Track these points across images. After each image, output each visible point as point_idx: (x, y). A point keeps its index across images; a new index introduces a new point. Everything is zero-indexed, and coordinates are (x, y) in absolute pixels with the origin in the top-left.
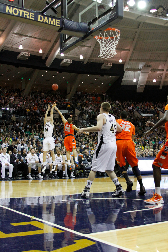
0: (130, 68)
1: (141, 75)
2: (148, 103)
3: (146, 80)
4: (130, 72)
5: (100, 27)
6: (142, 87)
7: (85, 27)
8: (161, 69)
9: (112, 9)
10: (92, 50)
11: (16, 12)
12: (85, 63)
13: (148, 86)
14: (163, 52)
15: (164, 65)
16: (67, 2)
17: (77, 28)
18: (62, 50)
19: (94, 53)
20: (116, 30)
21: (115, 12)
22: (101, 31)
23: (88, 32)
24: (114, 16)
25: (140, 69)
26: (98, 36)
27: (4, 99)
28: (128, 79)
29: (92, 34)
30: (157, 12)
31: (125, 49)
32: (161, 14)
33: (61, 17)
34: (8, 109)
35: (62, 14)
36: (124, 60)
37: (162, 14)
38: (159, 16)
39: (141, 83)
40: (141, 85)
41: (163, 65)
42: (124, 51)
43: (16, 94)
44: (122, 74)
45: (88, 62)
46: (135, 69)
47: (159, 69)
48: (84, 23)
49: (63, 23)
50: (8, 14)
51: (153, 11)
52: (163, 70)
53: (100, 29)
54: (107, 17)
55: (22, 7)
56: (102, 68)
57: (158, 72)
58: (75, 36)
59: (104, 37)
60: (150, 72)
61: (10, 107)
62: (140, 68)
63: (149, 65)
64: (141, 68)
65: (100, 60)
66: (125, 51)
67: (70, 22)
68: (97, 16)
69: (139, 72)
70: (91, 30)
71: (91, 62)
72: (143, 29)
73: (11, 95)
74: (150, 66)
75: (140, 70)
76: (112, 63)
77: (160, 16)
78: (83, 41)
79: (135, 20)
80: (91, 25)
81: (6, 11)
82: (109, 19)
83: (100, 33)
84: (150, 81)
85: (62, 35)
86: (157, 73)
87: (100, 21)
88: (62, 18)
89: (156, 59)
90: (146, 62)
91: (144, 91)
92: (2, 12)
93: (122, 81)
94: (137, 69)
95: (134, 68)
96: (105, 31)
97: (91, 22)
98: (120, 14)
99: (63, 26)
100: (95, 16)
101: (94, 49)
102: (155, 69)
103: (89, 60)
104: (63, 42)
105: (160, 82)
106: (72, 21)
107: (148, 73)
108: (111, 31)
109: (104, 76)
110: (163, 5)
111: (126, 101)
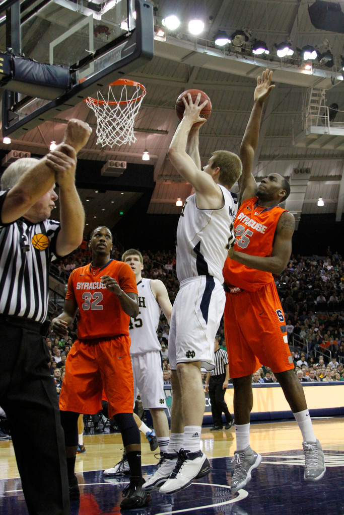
4: (169, 182)
5: (100, 77)
7: (63, 77)
9: (128, 37)
16: (20, 16)
17: (45, 79)
18: (7, 128)
20: (136, 84)
21: (135, 44)
22: (101, 86)
23: (70, 87)
24: (132, 53)
26: (94, 97)
28: (163, 200)
29: (79, 94)
30: (232, 44)
31: (157, 130)
32: (240, 50)
33: (7, 50)
35: (9, 44)
36: (155, 154)
37: (243, 50)
38: (235, 54)
42: (154, 133)
48: (61, 66)
49: (11, 64)
51: (222, 42)
53: (99, 82)
54: (115, 55)
56: (102, 174)
58: (38, 98)
59: (106, 101)
65: (98, 154)
66: (156, 135)
67: (27, 64)
68: (92, 51)
70: (78, 83)
72: (198, 83)
76: (125, 163)
77: (239, 55)
78: (58, 108)
79: (180, 63)
80: (77, 72)
82: (120, 59)
83: (100, 92)
85: (9, 93)
87: (99, 62)
88: (10, 52)
93: (150, 204)
96: (110, 87)
97: (78, 64)
98: (145, 48)
99: (12, 72)
100: (86, 50)
104: (10, 110)
106: (32, 60)
108: (125, 86)
109: (108, 192)
110: (244, 30)
111: (159, 252)
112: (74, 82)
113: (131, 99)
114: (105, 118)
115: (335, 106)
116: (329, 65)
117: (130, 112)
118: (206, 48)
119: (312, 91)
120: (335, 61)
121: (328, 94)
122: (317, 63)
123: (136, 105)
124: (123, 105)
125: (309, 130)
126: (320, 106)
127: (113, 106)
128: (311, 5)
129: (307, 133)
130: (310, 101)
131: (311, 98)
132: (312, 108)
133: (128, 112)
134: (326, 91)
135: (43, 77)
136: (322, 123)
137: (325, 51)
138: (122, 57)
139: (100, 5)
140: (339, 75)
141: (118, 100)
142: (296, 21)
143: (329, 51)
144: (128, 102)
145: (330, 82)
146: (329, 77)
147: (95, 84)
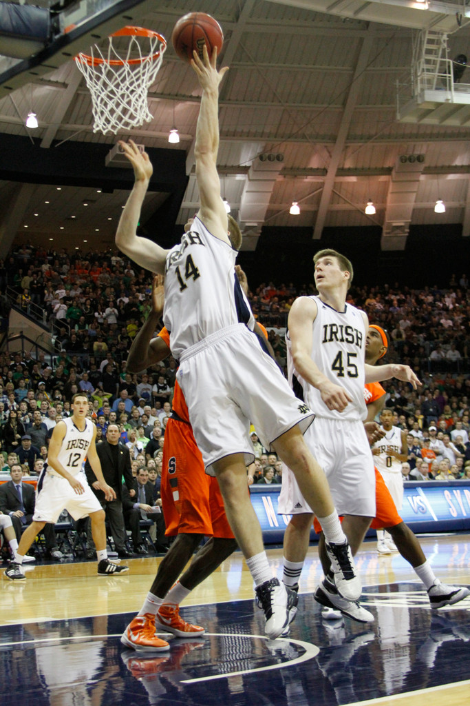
1: (246, 189)
2: (272, 290)
3: (266, 209)
5: (95, 23)
6: (250, 232)
7: (40, 22)
8: (318, 169)
10: (72, 96)
12: (46, 144)
13: (274, 228)
14: (325, 105)
15: (329, 153)
17: (13, 26)
19: (77, 109)
20: (151, 33)
22: (98, 37)
23: (51, 39)
25: (246, 167)
26: (87, 53)
29: (67, 49)
31: (191, 97)
36: (188, 134)
39: (247, 219)
40: (247, 224)
41: (326, 154)
42: (187, 100)
45: (55, 142)
46: (225, 166)
47: (311, 169)
48: (37, 7)
52: (324, 172)
53: (95, 32)
56: (107, 164)
57: (309, 179)
59: (106, 59)
60: (280, 178)
62: (244, 165)
63: (275, 153)
64: (248, 164)
66: (189, 103)
69: (239, 177)
70: (62, 33)
71: (68, 142)
72: (253, 24)
74: (279, 158)
75: (245, 170)
76: (143, 146)
78: (34, 70)
80: (62, 16)
83: (95, 46)
84: (278, 211)
86: (306, 180)
89: (300, 132)
90: (263, 144)
91: (257, 248)
93: (181, 210)
94: (232, 167)
97: (62, 4)
101: (80, 92)
102: (298, 169)
103: (59, 131)
105: (315, 213)
107: (273, 182)
108: (134, 38)
109: (116, 191)
112: (57, 31)
115: (462, 58)
117: (142, 78)
119: (428, 36)
121: (452, 39)
125: (422, 95)
126: (439, 59)
127: (118, 67)
129: (419, 102)
130: (424, 51)
131: (426, 46)
132: (428, 62)
134: (448, 36)
135: (9, 23)
136: (442, 86)
141: (124, 58)
145: (455, 22)
146: (454, 13)
147: (88, 35)
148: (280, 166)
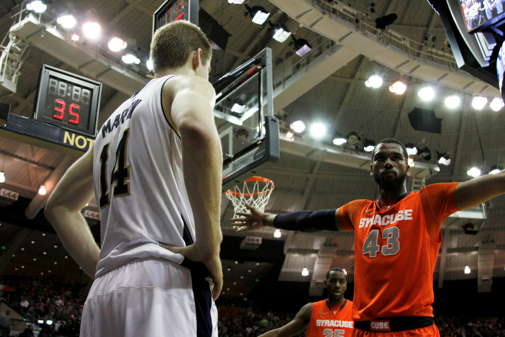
0: (297, 248)
1: (317, 262)
4: (296, 255)
5: (237, 175)
6: (319, 285)
9: (259, 144)
11: (81, 142)
19: (226, 218)
20: (266, 180)
21: (264, 150)
22: (238, 182)
24: (262, 157)
25: (316, 250)
26: (233, 190)
27: (44, 301)
28: (292, 270)
30: (348, 143)
32: (354, 147)
34: (49, 322)
37: (356, 147)
38: (350, 151)
39: (317, 278)
43: (68, 293)
44: (280, 259)
50: (68, 145)
51: (339, 141)
53: (237, 179)
54: (249, 157)
55: (94, 135)
56: (241, 248)
57: (351, 257)
59: (242, 193)
60: (335, 256)
61: (55, 319)
63: (332, 243)
64: (318, 248)
68: (231, 155)
69: (313, 255)
72: (320, 174)
73: (60, 295)
74: (335, 245)
75: (316, 252)
76: (261, 238)
77: (353, 151)
79: (305, 158)
81: (63, 141)
82: (252, 161)
83: (237, 186)
87: (237, 163)
90: (326, 237)
92: (57, 142)
93: (281, 273)
94: (309, 249)
95: (304, 248)
96: (245, 183)
98: (273, 153)
100: (227, 155)
102: (345, 251)
107: (330, 257)
108: (257, 182)
109: (246, 263)
110: (357, 131)
111: (288, 314)
113: (261, 191)
114: (241, 207)
116: (428, 158)
117: (261, 202)
118: (327, 146)
119: (414, 180)
120: (432, 155)
121: (427, 182)
122: (417, 157)
123: (266, 196)
124: (256, 197)
127: (247, 197)
128: (410, 111)
130: (413, 188)
131: (413, 185)
133: (259, 202)
134: (426, 180)
137: (423, 147)
138: (254, 160)
139: (241, 114)
140: (436, 167)
141: (251, 192)
142: (399, 124)
143: (427, 148)
144: (260, 194)
145: (429, 172)
146: (428, 168)
147: (233, 181)
148: (336, 249)
